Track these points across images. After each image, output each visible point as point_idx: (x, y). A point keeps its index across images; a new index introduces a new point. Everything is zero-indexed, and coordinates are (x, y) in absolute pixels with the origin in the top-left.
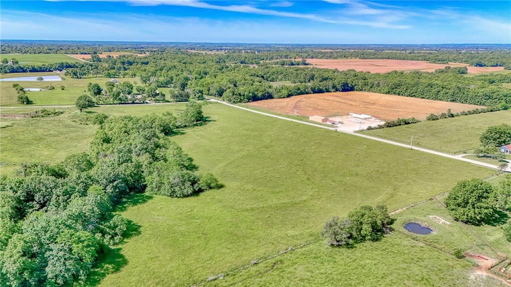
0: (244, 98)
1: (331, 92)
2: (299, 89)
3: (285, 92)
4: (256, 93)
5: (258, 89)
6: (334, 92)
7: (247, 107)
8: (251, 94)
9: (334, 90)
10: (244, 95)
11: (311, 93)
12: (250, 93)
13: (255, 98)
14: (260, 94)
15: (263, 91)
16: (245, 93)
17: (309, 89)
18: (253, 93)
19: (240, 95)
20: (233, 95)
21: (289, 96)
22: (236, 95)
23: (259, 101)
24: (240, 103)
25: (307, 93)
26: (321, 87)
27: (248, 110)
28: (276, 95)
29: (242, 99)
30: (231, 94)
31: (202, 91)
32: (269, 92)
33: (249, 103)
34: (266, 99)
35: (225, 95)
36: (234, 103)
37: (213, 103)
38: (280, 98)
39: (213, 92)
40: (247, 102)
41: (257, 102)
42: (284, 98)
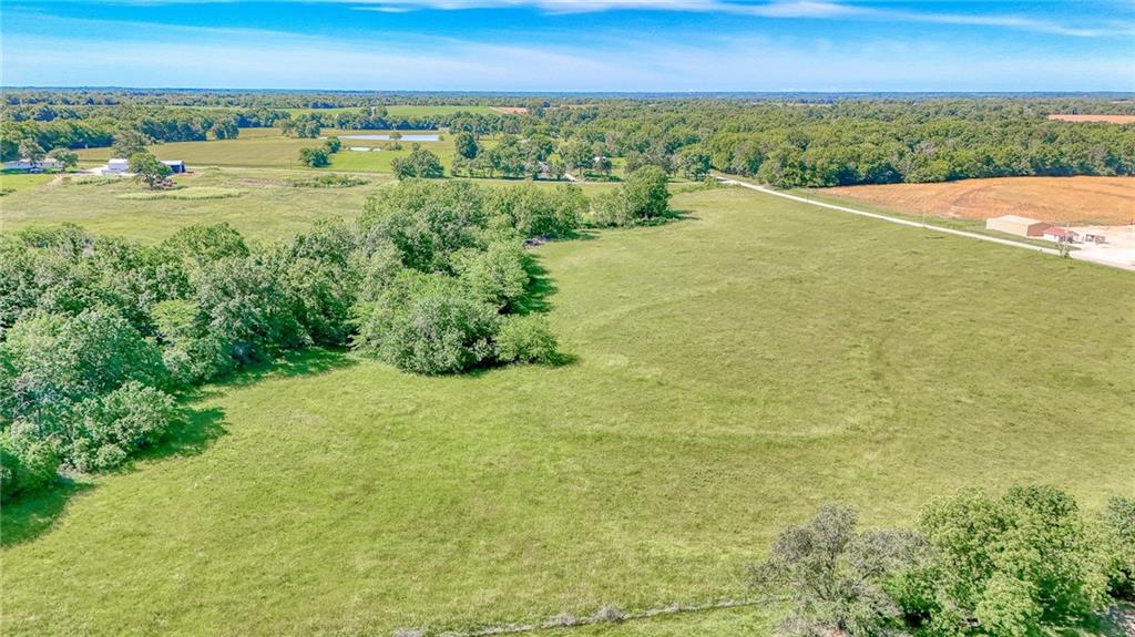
0: (814, 175)
1: (1098, 175)
2: (989, 161)
3: (943, 166)
4: (851, 165)
5: (859, 156)
6: (1110, 175)
7: (808, 196)
8: (834, 167)
9: (1108, 169)
10: (814, 168)
11: (1028, 175)
12: (831, 163)
13: (846, 178)
14: (863, 170)
15: (874, 161)
16: (819, 163)
17: (1025, 163)
18: (842, 165)
19: (804, 169)
20: (783, 166)
21: (952, 177)
22: (792, 166)
24: (799, 188)
25: (1014, 174)
26: (1064, 160)
27: (810, 202)
28: (915, 174)
29: (807, 177)
30: (778, 165)
31: (708, 158)
32: (893, 165)
33: (825, 190)
34: (879, 184)
35: (763, 167)
36: (785, 187)
37: (726, 186)
38: (925, 182)
39: (739, 163)
40: (821, 187)
41: (851, 188)
42: (938, 181)
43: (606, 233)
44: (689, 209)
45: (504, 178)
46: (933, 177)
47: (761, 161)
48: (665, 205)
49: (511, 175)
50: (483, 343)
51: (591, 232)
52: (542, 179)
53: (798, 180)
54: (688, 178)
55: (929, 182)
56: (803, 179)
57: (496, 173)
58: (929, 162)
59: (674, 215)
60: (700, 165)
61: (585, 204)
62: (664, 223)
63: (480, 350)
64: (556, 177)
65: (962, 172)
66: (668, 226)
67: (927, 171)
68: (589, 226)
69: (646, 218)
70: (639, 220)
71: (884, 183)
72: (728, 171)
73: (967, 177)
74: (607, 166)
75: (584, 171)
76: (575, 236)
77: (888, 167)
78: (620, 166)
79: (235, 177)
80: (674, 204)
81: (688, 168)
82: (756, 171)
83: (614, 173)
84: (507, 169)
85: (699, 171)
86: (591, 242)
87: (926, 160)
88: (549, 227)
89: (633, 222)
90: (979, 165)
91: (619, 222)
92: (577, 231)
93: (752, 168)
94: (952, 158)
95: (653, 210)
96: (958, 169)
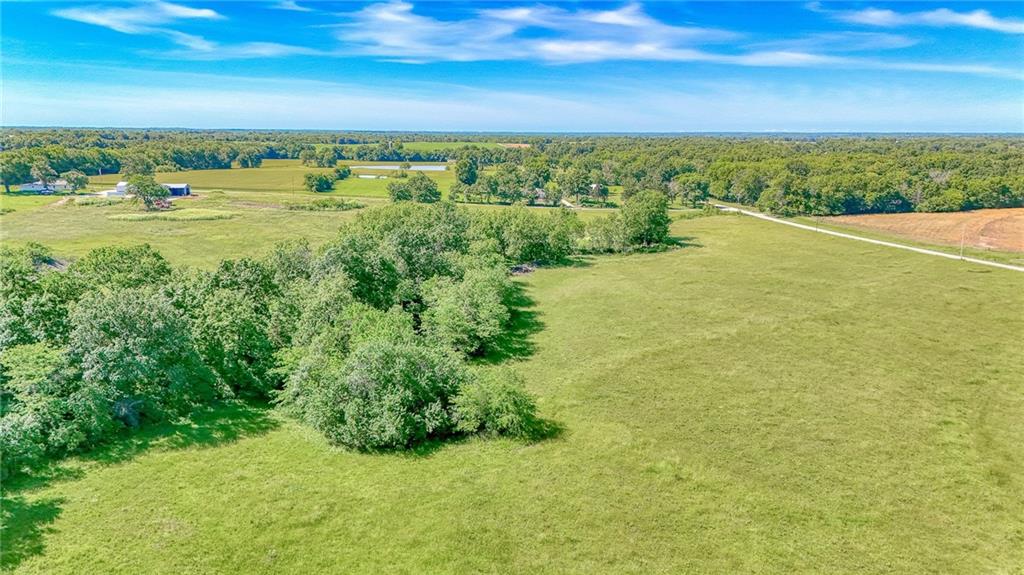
0: (819, 203)
2: (1005, 190)
3: (958, 195)
4: (858, 193)
5: (866, 184)
7: (817, 225)
8: (840, 195)
10: (819, 196)
12: (837, 191)
13: (852, 207)
14: (870, 198)
15: (882, 190)
16: (824, 190)
18: (849, 192)
19: (807, 195)
20: (787, 193)
21: (967, 207)
22: (795, 193)
23: (867, 216)
24: (803, 217)
27: (819, 230)
28: (926, 203)
29: (812, 205)
30: (780, 192)
31: (707, 186)
32: (903, 194)
33: (832, 218)
34: (887, 212)
35: (764, 195)
36: (788, 215)
37: (726, 213)
38: (938, 211)
39: (738, 191)
40: (827, 215)
41: (859, 216)
42: (952, 211)
43: (602, 260)
44: (690, 235)
45: (501, 203)
46: (946, 207)
47: (761, 189)
48: (666, 231)
49: (508, 201)
50: (436, 407)
51: (586, 259)
52: (539, 205)
53: (802, 208)
54: (686, 205)
55: (942, 211)
56: (807, 207)
57: (493, 199)
58: (942, 191)
59: (674, 242)
60: (698, 193)
61: (580, 229)
62: (665, 250)
63: (432, 417)
64: (552, 203)
65: (976, 201)
66: (669, 254)
67: (940, 200)
68: (584, 252)
69: (645, 244)
70: (637, 246)
71: (894, 212)
72: (726, 199)
73: (982, 207)
74: (604, 193)
75: (580, 196)
76: (568, 263)
77: (897, 196)
78: (617, 195)
79: (236, 200)
80: (675, 230)
81: (686, 195)
82: (756, 199)
83: (610, 200)
84: (504, 195)
85: (697, 198)
86: (586, 269)
87: (938, 189)
88: (542, 253)
89: (631, 249)
90: (995, 194)
91: (616, 247)
92: (571, 257)
93: (752, 195)
94: (965, 187)
95: (652, 236)
96: (972, 199)
